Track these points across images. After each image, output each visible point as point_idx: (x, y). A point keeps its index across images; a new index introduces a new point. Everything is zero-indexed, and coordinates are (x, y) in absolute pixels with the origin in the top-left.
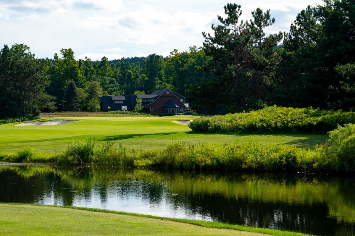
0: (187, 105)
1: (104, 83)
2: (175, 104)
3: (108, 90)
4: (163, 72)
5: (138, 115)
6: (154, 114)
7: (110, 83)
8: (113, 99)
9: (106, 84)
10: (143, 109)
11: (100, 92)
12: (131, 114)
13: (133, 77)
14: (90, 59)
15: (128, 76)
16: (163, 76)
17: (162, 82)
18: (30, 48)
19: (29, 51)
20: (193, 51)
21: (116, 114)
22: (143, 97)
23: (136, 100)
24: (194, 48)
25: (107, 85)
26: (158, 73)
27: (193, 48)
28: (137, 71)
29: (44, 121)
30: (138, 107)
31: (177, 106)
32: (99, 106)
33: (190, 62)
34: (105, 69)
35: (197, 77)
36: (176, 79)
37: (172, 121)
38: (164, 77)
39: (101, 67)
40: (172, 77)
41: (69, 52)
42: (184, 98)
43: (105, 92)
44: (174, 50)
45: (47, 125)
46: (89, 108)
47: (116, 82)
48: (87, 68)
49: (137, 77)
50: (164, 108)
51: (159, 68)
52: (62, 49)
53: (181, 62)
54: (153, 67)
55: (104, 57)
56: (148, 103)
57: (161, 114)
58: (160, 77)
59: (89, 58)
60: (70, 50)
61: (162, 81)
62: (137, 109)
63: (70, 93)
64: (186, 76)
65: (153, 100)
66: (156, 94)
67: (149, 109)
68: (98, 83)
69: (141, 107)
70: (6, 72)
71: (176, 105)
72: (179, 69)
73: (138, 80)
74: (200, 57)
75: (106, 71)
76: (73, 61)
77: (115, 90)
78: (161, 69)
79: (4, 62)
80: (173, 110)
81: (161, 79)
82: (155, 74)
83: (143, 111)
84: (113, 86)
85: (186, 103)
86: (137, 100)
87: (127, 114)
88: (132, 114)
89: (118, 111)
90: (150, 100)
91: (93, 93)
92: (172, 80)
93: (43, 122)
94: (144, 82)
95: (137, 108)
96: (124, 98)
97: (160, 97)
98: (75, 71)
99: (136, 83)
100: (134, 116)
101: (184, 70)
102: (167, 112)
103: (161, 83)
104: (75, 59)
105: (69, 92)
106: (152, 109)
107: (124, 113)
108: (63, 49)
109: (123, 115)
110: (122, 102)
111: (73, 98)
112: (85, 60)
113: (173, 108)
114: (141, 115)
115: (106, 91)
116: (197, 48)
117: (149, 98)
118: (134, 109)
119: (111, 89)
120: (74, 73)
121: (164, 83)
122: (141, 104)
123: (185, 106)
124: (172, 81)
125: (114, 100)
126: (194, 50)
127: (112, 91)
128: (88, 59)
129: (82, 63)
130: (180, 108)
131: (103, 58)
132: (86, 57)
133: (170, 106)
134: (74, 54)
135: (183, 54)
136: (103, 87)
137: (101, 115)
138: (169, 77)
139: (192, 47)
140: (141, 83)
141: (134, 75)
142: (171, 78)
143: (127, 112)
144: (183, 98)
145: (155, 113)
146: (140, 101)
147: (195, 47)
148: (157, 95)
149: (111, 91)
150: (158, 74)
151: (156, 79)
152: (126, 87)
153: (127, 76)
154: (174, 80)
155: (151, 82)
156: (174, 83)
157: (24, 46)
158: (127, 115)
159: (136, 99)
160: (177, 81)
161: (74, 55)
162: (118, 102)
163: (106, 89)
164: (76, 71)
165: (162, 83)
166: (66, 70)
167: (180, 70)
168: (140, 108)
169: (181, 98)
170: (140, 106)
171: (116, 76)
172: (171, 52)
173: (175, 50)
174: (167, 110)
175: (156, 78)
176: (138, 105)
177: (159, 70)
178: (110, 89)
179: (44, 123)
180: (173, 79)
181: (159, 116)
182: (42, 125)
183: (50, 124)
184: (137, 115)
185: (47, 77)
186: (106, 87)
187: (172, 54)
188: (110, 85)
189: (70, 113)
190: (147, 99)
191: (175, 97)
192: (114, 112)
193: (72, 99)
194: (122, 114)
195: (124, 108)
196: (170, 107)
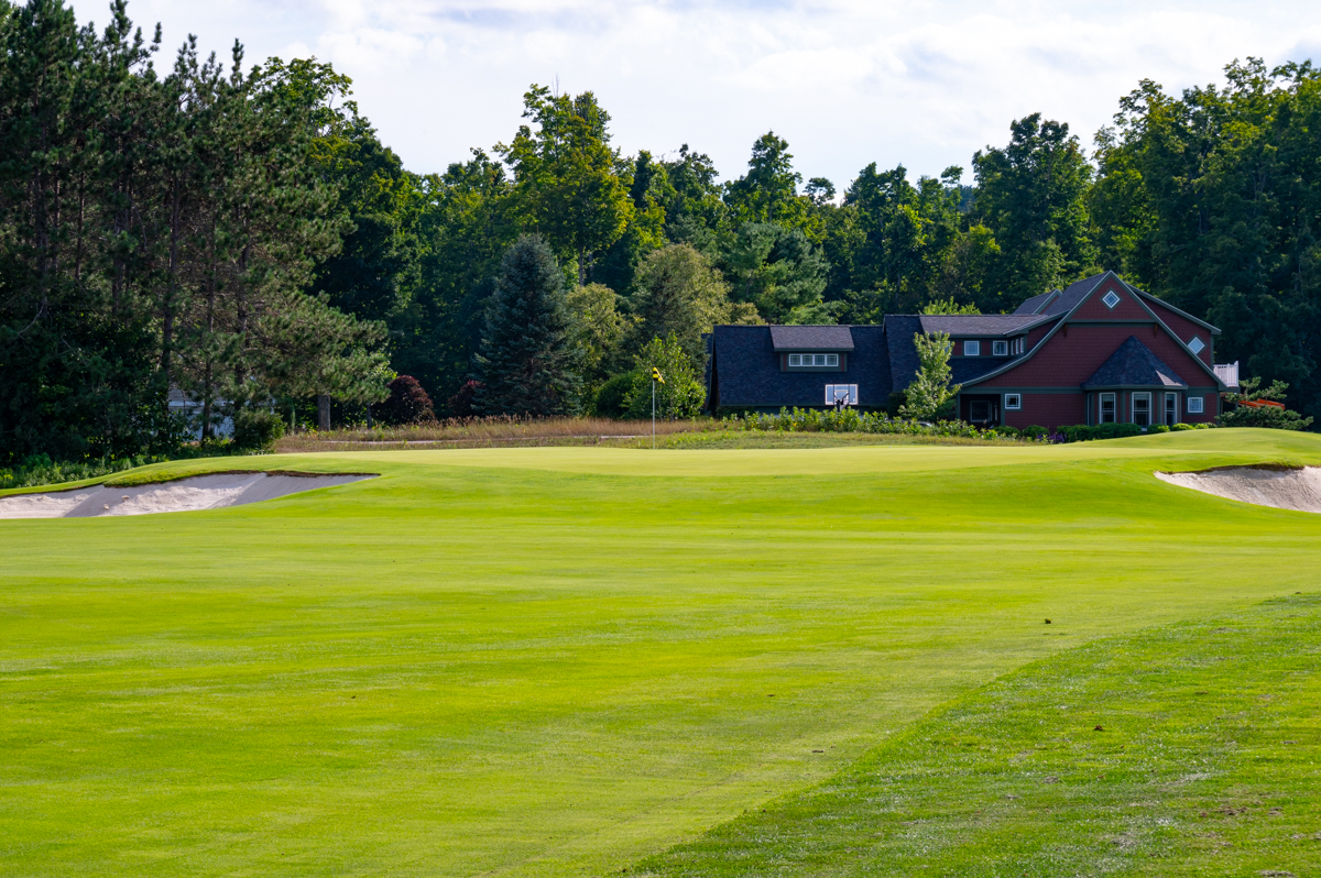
0: (1229, 375)
1: (737, 257)
2: (1153, 369)
3: (762, 297)
4: (1081, 212)
5: (916, 438)
6: (1026, 428)
7: (772, 259)
8: (777, 345)
9: (750, 262)
10: (957, 404)
11: (709, 305)
12: (874, 430)
13: (920, 240)
14: (704, 157)
15: (894, 234)
16: (1084, 233)
17: (1075, 263)
18: (350, 82)
19: (348, 98)
20: (1247, 86)
21: (776, 428)
22: (958, 331)
23: (914, 347)
24: (1252, 69)
25: (754, 266)
26: (1058, 214)
27: (1245, 73)
28: (946, 214)
29: (135, 485)
30: (933, 389)
31: (1167, 381)
32: (701, 391)
33: (1236, 144)
34: (774, 198)
35: (1275, 226)
36: (1157, 241)
37: (1159, 475)
38: (1085, 239)
39: (751, 190)
40: (1130, 233)
41: (583, 114)
42: (1209, 331)
43: (744, 305)
44: (1141, 83)
45: (155, 509)
46: (629, 399)
47: (812, 252)
48: (682, 198)
49: (943, 237)
50: (1087, 394)
51: (1059, 188)
52: (531, 91)
53: (1181, 147)
54: (1029, 184)
55: (769, 139)
56: (986, 363)
57: (1070, 429)
58: (1066, 237)
59: (699, 154)
60: (586, 100)
61: (1079, 258)
62: (919, 402)
63: (521, 308)
64: (1213, 219)
65: (1020, 347)
66: (1041, 313)
67: (997, 399)
68: (695, 257)
69: (949, 389)
70: (35, 160)
71: (1162, 377)
72: (1172, 181)
73: (949, 256)
74: (1290, 114)
75: (780, 208)
76: (590, 153)
77: (805, 297)
78: (1072, 192)
79: (26, 93)
80: (1142, 404)
81: (1069, 248)
82: (1039, 220)
83: (958, 411)
84: (792, 273)
85: (1224, 359)
86: (920, 346)
87: (846, 430)
88: (882, 432)
89: (791, 412)
90: (1000, 348)
91: (665, 308)
92: (1132, 246)
93: (124, 492)
94: (982, 265)
95: (919, 393)
96: (843, 338)
97: (1065, 324)
98: (600, 203)
99: (939, 271)
100: (889, 443)
101: (1202, 187)
102: (1108, 418)
103: (1070, 272)
104: (614, 150)
105: (511, 302)
106: (1013, 401)
107: (829, 426)
108: (539, 87)
109: (822, 434)
110: (831, 360)
111: (536, 335)
112: (674, 157)
113: (1142, 395)
114: (940, 437)
115: (748, 301)
116: (1270, 70)
117: (994, 332)
118: (903, 400)
119: (781, 293)
120: (597, 214)
121: (1087, 270)
122: (944, 371)
123: (1216, 383)
124: (1131, 253)
125: (786, 352)
126: (1254, 83)
127: (788, 304)
128: (695, 154)
129: (652, 174)
130: (1184, 395)
131: (764, 139)
132: (685, 147)
133: (1123, 377)
134: (608, 124)
135: (1193, 98)
136: (731, 278)
137: (675, 438)
138: (1116, 233)
139: (1243, 64)
140: (962, 270)
141: (927, 228)
142: (1128, 240)
143: (847, 420)
144: (1205, 334)
145: (1034, 428)
146: (943, 351)
147: (1257, 64)
148: (1044, 318)
149: (778, 301)
150: (1058, 221)
151: (1045, 249)
152: (887, 292)
153: (889, 234)
154: (1144, 247)
155: (1020, 266)
156: (1145, 268)
157: (317, 71)
158: (846, 435)
159: (918, 340)
160: (1159, 249)
161: (610, 127)
162: (807, 360)
163: (751, 291)
164: (604, 205)
165: (1079, 269)
166: (552, 197)
167: (1176, 186)
168: (943, 396)
169: (1191, 330)
170: (941, 383)
171: (840, 240)
172: (1127, 94)
173: (1149, 88)
174: (1108, 405)
175: (1042, 244)
176: (928, 377)
177: (1061, 200)
178: (772, 289)
179: (132, 497)
180: (1140, 244)
181: (1056, 442)
182: (117, 511)
183: (178, 507)
184: (911, 438)
185: (323, 193)
186: (748, 280)
187: (1132, 106)
188: (772, 268)
189: (497, 429)
190: (986, 341)
191: (1156, 324)
192: (769, 418)
193: (529, 344)
194: (818, 429)
195: (843, 393)
196: (1122, 386)
